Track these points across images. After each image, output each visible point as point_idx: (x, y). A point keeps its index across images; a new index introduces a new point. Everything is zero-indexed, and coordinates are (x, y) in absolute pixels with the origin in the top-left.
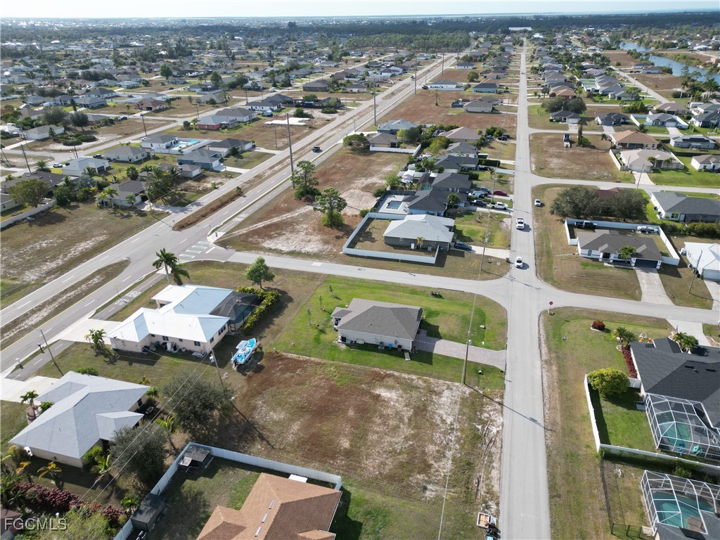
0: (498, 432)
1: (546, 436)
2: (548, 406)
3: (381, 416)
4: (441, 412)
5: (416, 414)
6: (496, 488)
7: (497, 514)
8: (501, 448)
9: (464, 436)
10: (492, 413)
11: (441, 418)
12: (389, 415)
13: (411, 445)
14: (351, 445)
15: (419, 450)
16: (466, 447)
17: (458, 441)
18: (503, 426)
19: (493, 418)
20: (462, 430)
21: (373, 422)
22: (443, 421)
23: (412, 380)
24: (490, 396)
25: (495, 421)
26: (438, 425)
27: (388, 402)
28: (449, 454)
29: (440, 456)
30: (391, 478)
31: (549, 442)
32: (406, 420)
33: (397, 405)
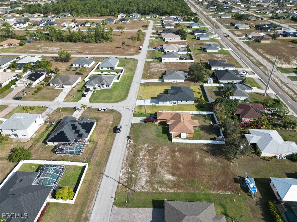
0: (123, 169)
1: (104, 171)
2: (98, 186)
3: (168, 166)
4: (145, 173)
5: (155, 170)
6: (127, 150)
7: (127, 144)
8: (123, 163)
9: (136, 165)
10: (124, 178)
11: (145, 170)
12: (166, 167)
13: (154, 157)
14: (175, 154)
15: (151, 156)
16: (135, 161)
17: (138, 162)
18: (120, 172)
19: (124, 175)
20: (137, 167)
21: (171, 163)
22: (144, 169)
23: (160, 187)
24: (124, 187)
25: (123, 174)
26: (146, 167)
27: (168, 173)
28: (141, 157)
29: (144, 156)
30: (159, 147)
31: (104, 168)
32: (158, 166)
33: (164, 172)
